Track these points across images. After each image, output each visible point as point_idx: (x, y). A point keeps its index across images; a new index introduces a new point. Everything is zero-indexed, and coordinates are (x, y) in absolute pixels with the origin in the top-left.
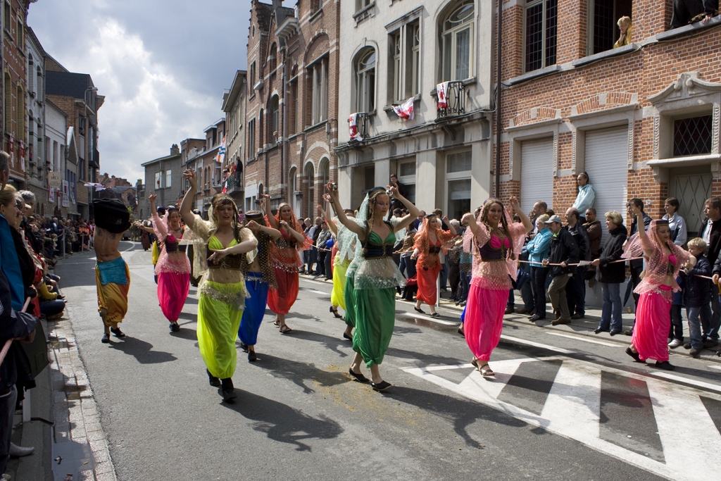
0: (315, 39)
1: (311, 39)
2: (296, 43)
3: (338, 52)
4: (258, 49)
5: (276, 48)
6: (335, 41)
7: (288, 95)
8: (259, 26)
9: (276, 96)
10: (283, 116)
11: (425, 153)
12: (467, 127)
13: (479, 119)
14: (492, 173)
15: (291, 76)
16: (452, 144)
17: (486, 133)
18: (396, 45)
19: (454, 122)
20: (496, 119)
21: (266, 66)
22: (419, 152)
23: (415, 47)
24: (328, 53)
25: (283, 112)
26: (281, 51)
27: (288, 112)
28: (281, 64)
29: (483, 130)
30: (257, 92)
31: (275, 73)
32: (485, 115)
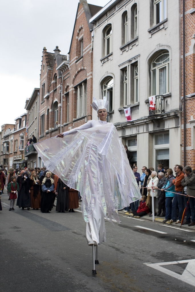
0: (79, 72)
1: (76, 72)
2: (68, 74)
3: (92, 79)
4: (47, 77)
5: (57, 76)
6: (90, 73)
7: (63, 101)
8: (47, 65)
9: (56, 102)
10: (60, 113)
11: (142, 134)
12: (166, 120)
13: (173, 116)
14: (181, 145)
15: (65, 92)
16: (158, 129)
17: (177, 123)
18: (124, 76)
19: (159, 117)
20: (183, 116)
21: (50, 86)
22: (138, 134)
23: (135, 76)
24: (86, 79)
25: (60, 110)
26: (59, 78)
27: (63, 111)
28: (60, 85)
29: (175, 122)
30: (45, 100)
31: (56, 90)
32: (176, 114)
